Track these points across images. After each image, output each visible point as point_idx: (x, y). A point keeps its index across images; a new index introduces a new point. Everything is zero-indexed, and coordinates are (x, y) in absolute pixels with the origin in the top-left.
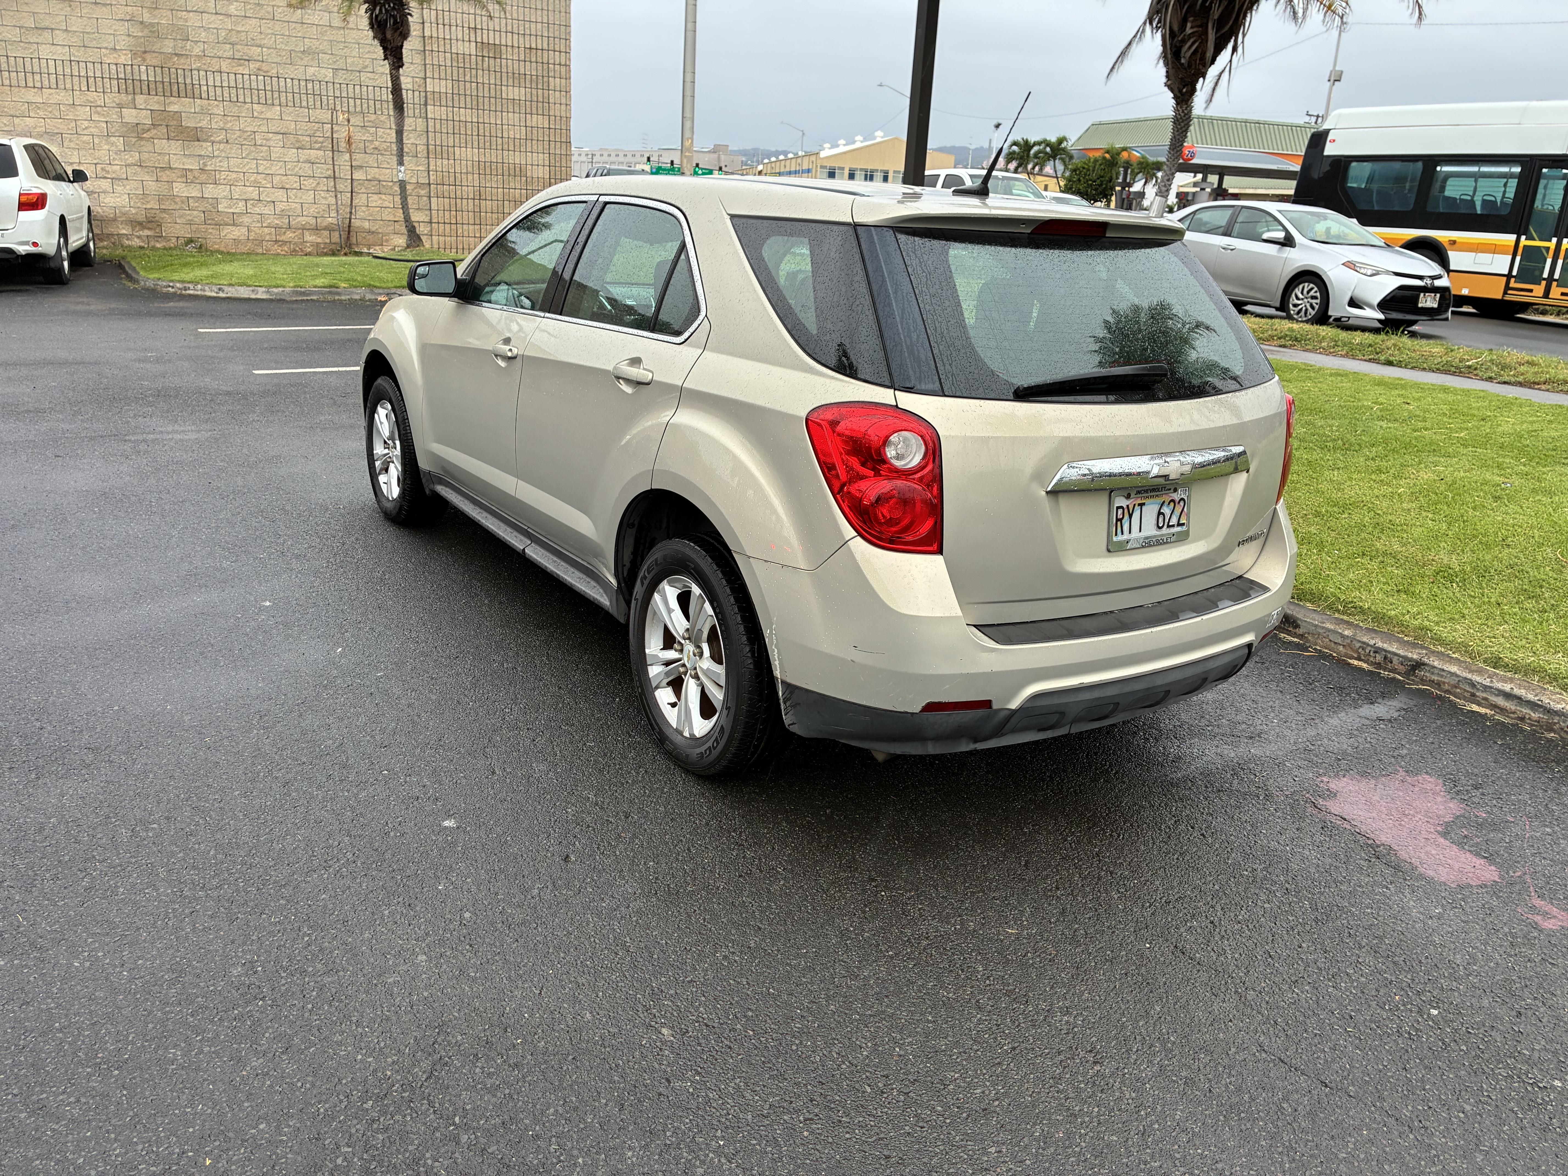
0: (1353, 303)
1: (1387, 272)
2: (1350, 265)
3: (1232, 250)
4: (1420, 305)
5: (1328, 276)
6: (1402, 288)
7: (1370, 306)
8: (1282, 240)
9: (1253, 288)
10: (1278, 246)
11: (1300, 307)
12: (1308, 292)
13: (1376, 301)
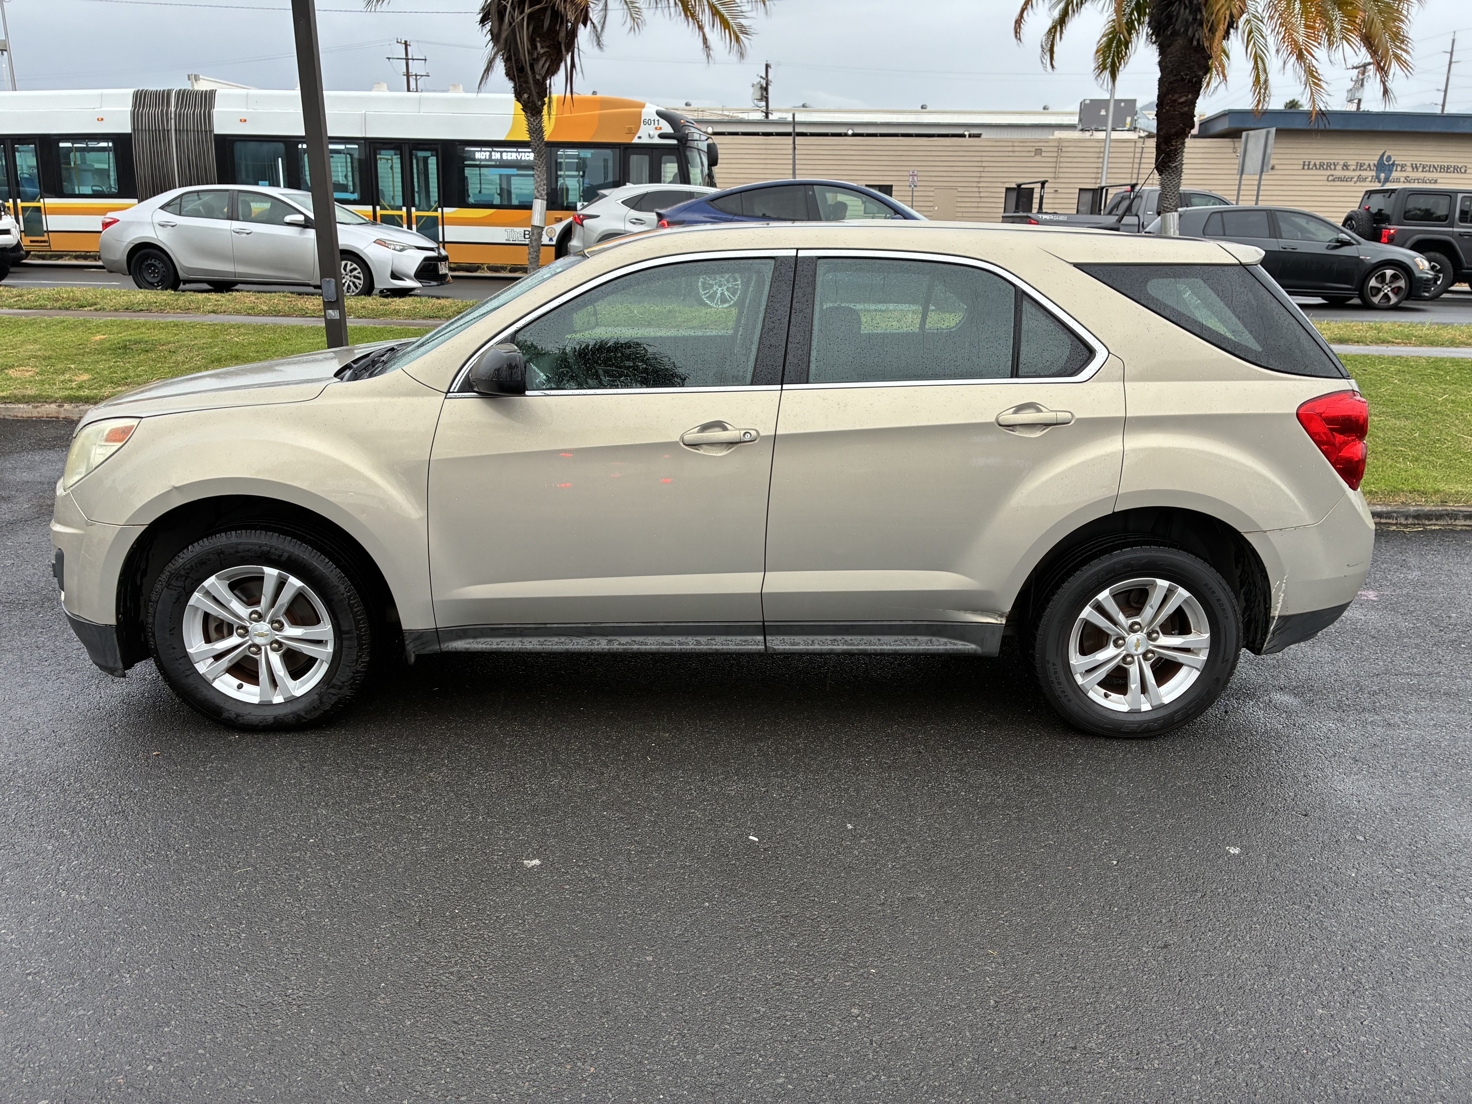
0: (394, 276)
1: (411, 247)
2: (380, 242)
3: (248, 234)
4: (440, 273)
5: (365, 253)
6: (426, 259)
7: (409, 277)
8: (303, 223)
9: (285, 269)
10: (298, 229)
11: (346, 284)
12: (351, 271)
13: (412, 273)
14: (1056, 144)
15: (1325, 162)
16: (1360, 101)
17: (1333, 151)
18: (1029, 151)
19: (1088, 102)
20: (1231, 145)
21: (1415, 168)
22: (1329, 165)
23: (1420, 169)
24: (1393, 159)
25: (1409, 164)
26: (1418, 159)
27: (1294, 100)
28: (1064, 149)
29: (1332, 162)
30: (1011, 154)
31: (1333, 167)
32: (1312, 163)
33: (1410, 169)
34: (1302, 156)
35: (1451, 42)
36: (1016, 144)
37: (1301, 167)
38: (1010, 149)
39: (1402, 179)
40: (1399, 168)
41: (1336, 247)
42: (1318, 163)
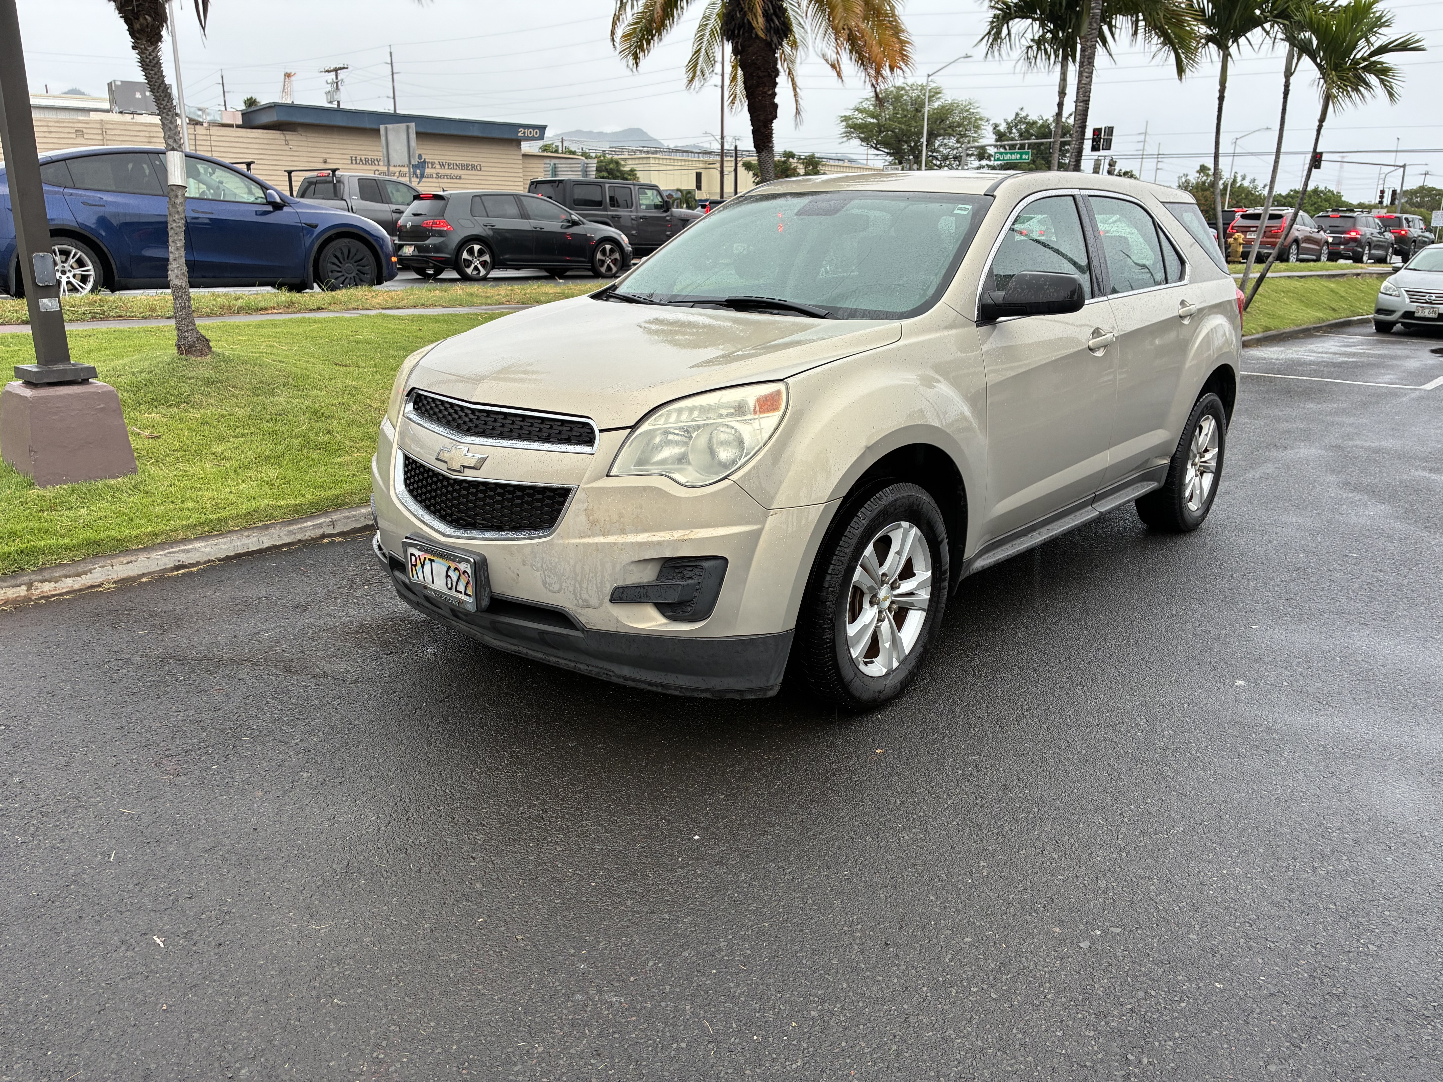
14: (98, 126)
15: (370, 158)
16: (338, 102)
17: (372, 148)
18: (69, 133)
19: (119, 83)
20: (282, 137)
21: (442, 165)
22: (373, 161)
23: (447, 167)
24: (423, 158)
25: (437, 162)
26: (444, 158)
27: (251, 98)
28: (109, 132)
29: (375, 158)
30: (47, 135)
31: (376, 163)
32: (358, 158)
33: (438, 166)
34: (352, 152)
35: (389, 55)
36: (50, 124)
37: (350, 162)
38: (45, 129)
39: (434, 176)
40: (430, 166)
41: (569, 227)
42: (363, 159)
